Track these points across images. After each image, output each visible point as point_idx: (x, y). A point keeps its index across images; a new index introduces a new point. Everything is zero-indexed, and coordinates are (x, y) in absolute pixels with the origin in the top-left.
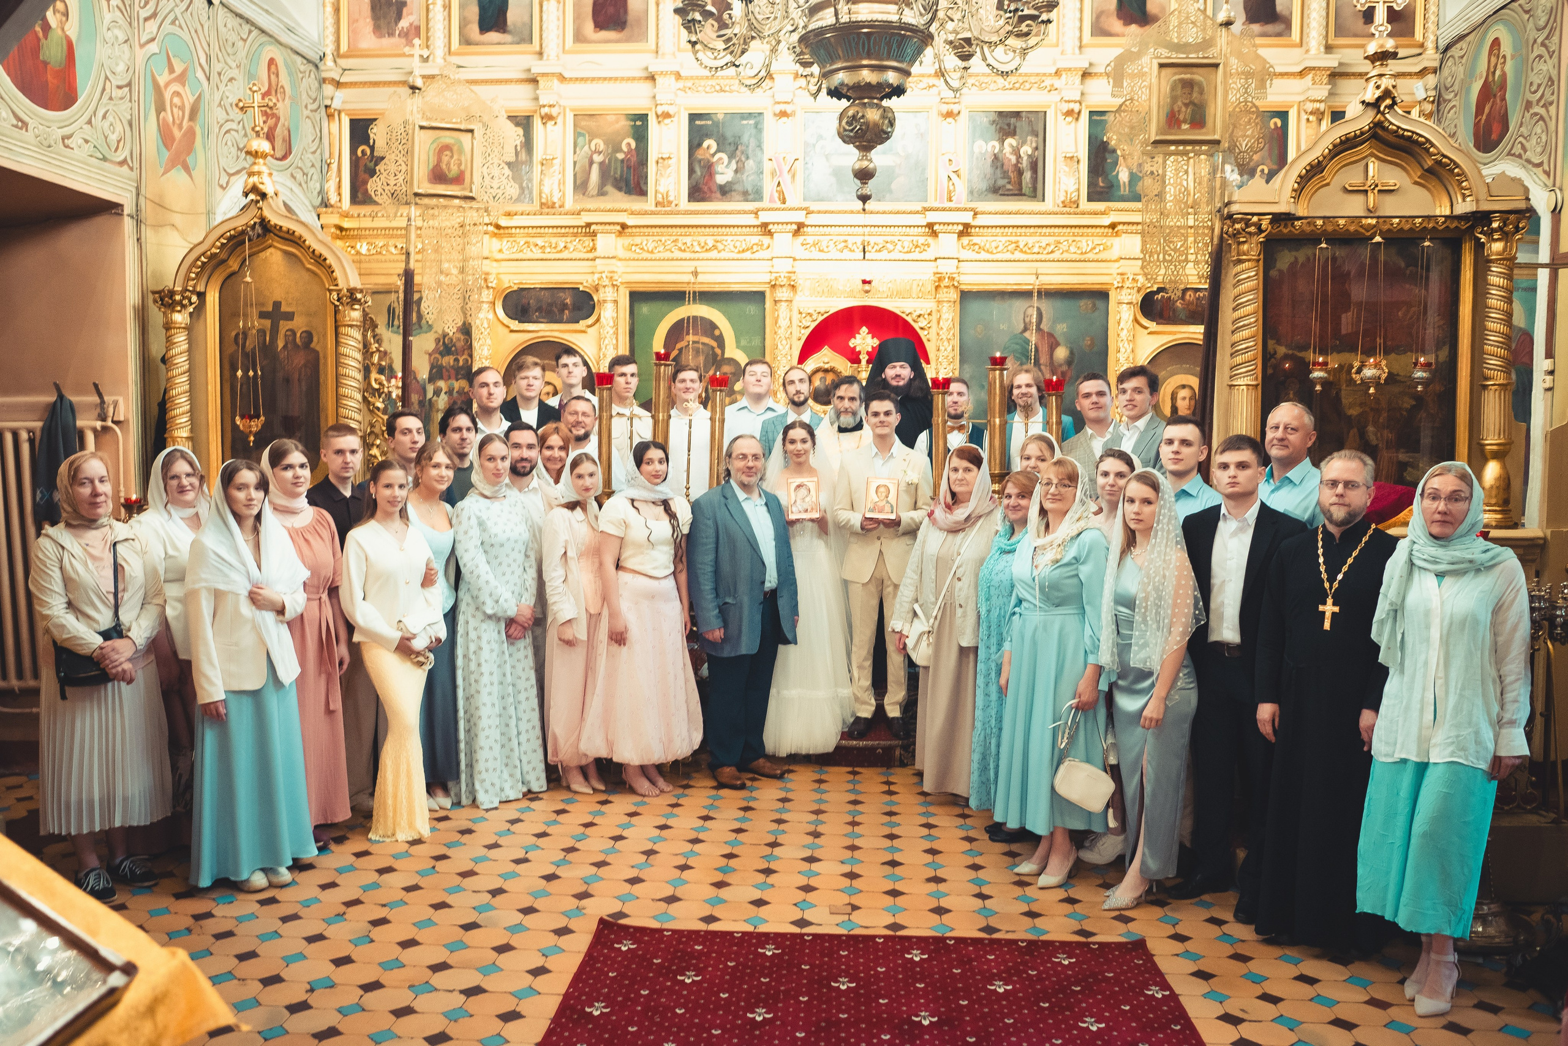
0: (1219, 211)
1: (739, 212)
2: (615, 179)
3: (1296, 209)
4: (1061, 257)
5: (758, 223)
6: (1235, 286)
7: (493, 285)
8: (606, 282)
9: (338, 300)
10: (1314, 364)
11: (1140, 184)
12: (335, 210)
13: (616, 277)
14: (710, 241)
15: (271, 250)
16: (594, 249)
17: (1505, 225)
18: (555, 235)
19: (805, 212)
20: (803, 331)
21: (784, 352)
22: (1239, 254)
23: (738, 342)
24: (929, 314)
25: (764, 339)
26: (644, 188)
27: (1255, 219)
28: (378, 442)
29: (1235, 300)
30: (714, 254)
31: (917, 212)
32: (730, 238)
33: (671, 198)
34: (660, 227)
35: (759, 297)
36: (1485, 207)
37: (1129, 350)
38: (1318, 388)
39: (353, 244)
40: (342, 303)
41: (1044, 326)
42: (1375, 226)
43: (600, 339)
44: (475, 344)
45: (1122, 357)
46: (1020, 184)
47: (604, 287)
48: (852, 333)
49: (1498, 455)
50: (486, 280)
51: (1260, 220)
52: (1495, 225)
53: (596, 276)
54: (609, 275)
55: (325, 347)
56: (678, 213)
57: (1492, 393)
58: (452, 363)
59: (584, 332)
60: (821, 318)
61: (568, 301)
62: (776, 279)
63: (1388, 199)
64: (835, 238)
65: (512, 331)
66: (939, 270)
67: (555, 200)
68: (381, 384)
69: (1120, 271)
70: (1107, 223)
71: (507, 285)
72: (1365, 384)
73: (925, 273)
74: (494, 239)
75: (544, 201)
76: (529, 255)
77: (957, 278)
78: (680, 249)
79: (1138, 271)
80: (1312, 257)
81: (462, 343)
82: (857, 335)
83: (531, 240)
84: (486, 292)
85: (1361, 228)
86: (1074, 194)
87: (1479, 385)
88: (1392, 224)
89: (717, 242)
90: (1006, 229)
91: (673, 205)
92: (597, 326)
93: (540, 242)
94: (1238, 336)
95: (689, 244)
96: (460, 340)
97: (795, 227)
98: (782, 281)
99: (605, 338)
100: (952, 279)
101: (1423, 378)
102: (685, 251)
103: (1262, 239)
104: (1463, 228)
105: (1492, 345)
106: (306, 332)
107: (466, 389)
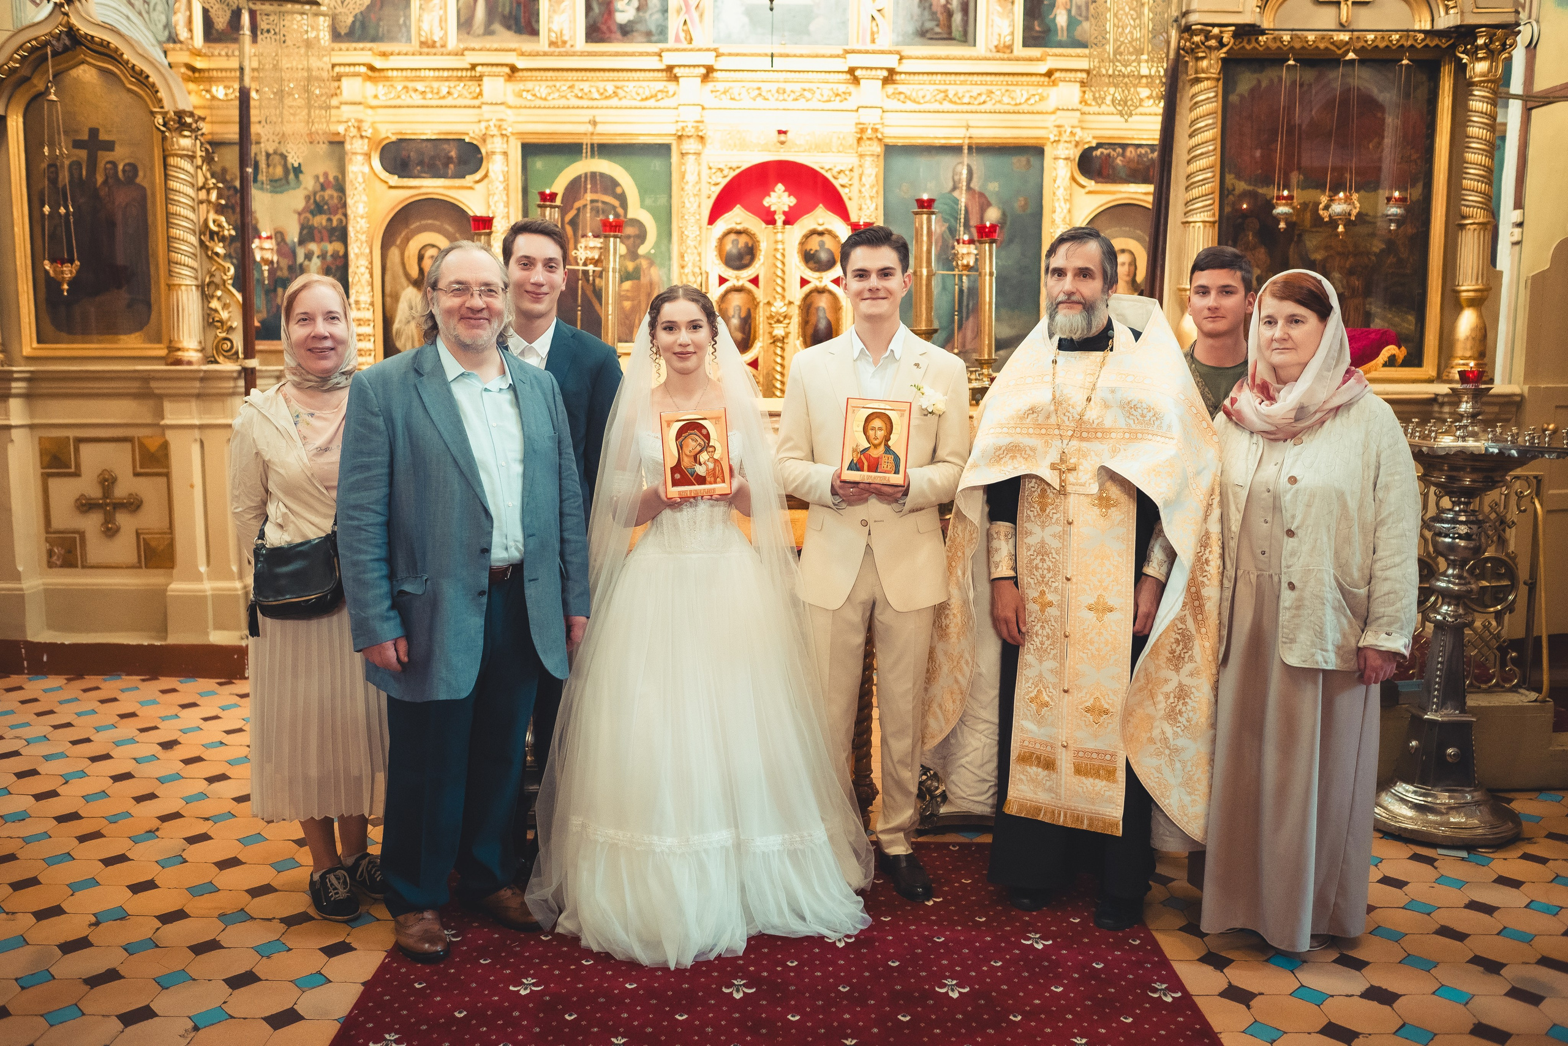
0: (1176, 21)
1: (641, 54)
2: (504, 17)
3: (1262, 21)
4: (993, 109)
5: (663, 67)
6: (1191, 109)
7: (369, 135)
8: (494, 131)
9: (164, 125)
10: (1279, 198)
11: (1079, 28)
12: (184, 47)
13: (505, 125)
14: (610, 88)
15: (85, 67)
16: (480, 94)
17: (1491, 41)
18: (437, 79)
19: (714, 54)
20: (713, 188)
21: (692, 210)
22: (1196, 72)
23: (642, 201)
24: (851, 170)
25: (670, 197)
26: (535, 26)
27: (1216, 31)
28: (219, 293)
29: (1190, 127)
30: (614, 102)
31: (838, 56)
32: (631, 84)
33: (566, 38)
34: (554, 70)
35: (663, 150)
36: (1471, 20)
37: (1065, 211)
38: (1282, 225)
39: (208, 87)
40: (169, 129)
41: (975, 185)
42: (1347, 43)
43: (489, 195)
44: (350, 201)
45: (1058, 217)
46: (950, 27)
47: (493, 136)
48: (767, 190)
49: (1474, 303)
50: (359, 129)
51: (1221, 32)
52: (1480, 42)
53: (483, 125)
54: (498, 123)
55: (153, 183)
56: (574, 54)
57: (1470, 234)
58: (324, 223)
59: (471, 188)
60: (733, 174)
61: (453, 154)
62: (683, 129)
63: (1363, 11)
64: (748, 85)
65: (391, 187)
66: (862, 121)
67: (436, 39)
68: (220, 226)
69: (1057, 123)
70: (1044, 70)
71: (383, 136)
72: (1333, 223)
73: (847, 126)
74: (369, 84)
75: (423, 39)
76: (409, 102)
77: (881, 130)
78: (577, 96)
79: (1076, 123)
80: (1276, 80)
81: (336, 201)
82: (772, 194)
83: (410, 85)
84: (360, 141)
85: (1332, 43)
86: (1008, 38)
87: (1455, 225)
88: (1366, 41)
89: (617, 88)
90: (934, 77)
91: (568, 45)
92: (486, 181)
93: (420, 86)
94: (1194, 167)
95: (586, 90)
96: (332, 197)
97: (703, 71)
98: (690, 131)
99: (494, 194)
100: (875, 130)
101: (1396, 215)
102: (581, 98)
103: (1223, 55)
104: (1444, 46)
105: (1471, 179)
106: (129, 164)
107: (341, 253)
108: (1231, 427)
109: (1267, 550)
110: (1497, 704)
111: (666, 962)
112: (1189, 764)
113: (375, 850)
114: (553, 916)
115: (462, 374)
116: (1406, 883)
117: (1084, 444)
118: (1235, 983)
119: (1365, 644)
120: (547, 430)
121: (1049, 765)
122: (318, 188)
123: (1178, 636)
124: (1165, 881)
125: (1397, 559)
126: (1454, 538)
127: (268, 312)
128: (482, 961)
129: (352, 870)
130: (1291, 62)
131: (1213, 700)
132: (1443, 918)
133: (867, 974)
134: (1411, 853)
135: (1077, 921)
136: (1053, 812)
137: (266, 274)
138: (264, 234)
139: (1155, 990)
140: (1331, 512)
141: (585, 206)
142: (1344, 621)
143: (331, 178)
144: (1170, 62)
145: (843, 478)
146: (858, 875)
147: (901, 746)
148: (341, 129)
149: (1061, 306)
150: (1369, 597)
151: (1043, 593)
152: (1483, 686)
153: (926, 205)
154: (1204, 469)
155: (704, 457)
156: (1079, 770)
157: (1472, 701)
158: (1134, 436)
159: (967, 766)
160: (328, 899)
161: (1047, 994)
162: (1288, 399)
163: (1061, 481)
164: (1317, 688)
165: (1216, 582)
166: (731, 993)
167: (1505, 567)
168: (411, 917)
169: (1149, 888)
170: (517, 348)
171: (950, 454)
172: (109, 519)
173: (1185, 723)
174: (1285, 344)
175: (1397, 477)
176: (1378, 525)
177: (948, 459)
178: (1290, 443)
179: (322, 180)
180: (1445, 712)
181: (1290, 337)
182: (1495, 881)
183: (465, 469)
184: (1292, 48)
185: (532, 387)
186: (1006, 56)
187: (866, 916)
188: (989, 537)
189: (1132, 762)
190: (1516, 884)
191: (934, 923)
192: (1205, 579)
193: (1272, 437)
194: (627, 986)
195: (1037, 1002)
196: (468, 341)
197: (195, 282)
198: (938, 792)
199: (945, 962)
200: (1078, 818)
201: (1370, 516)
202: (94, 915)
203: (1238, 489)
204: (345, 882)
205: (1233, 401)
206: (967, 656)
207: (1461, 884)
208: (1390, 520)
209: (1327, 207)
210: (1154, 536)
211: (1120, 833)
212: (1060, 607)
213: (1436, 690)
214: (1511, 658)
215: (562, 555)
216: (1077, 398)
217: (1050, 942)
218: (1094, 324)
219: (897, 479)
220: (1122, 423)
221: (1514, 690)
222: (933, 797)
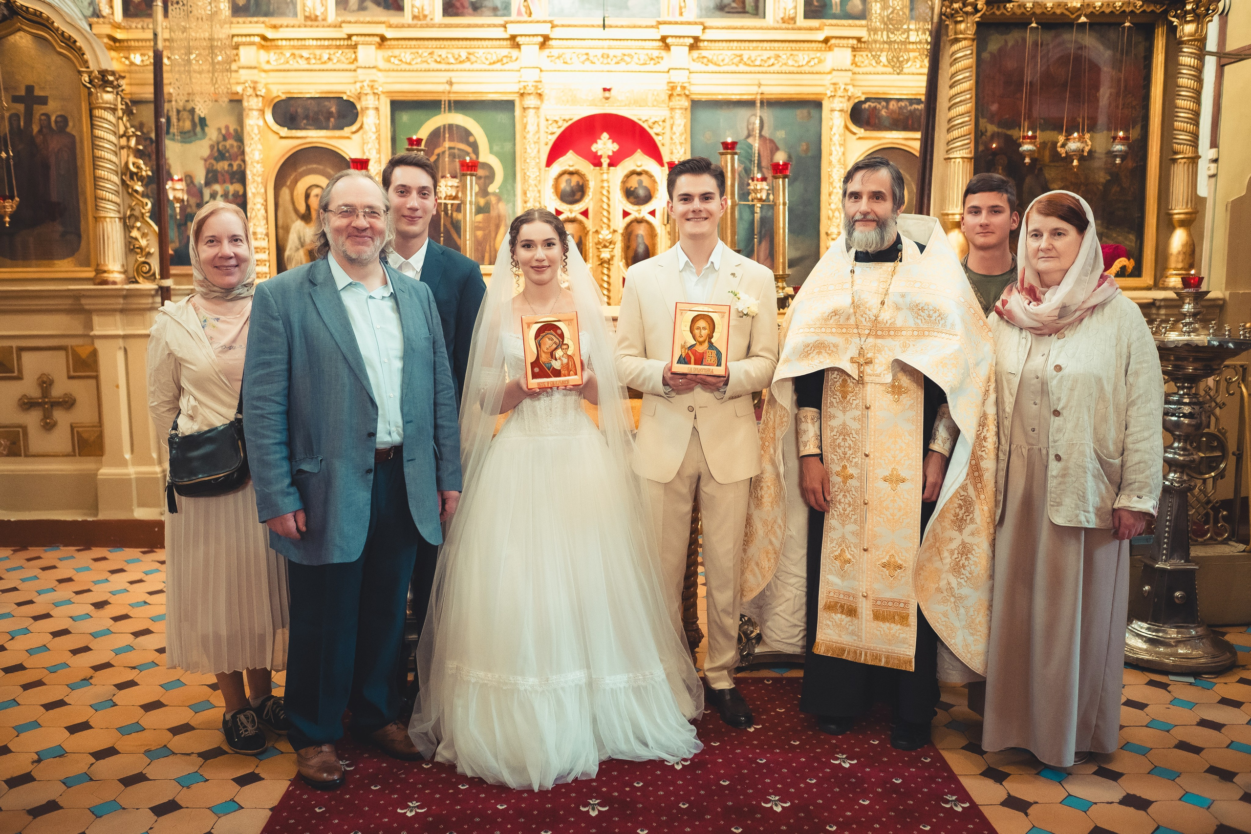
1: (489, 26)
4: (780, 70)
5: (508, 36)
6: (951, 65)
7: (263, 94)
8: (367, 90)
9: (90, 82)
10: (1024, 138)
11: (850, 4)
12: (106, 21)
13: (376, 85)
14: (464, 54)
15: (21, 34)
16: (356, 59)
17: (1197, 7)
18: (319, 47)
19: (550, 25)
20: (550, 137)
21: (533, 155)
22: (956, 33)
23: (491, 148)
24: (664, 121)
25: (514, 145)
26: (401, 4)
28: (138, 224)
29: (951, 79)
30: (467, 65)
31: (652, 27)
32: (481, 51)
33: (426, 13)
34: (417, 39)
35: (508, 106)
37: (840, 154)
38: (1027, 160)
39: (127, 55)
40: (94, 86)
41: (766, 133)
42: (1079, 9)
43: (364, 144)
44: (247, 149)
45: (834, 160)
46: (744, 3)
47: (366, 94)
48: (594, 138)
49: (1184, 224)
50: (254, 89)
52: (1189, 7)
53: (358, 85)
54: (371, 84)
55: (81, 131)
56: (433, 26)
57: (1181, 166)
58: (226, 167)
59: (348, 138)
60: (566, 125)
61: (333, 109)
62: (525, 87)
64: (578, 51)
65: (282, 138)
66: (672, 80)
67: (318, 13)
68: (138, 167)
69: (833, 81)
70: (821, 38)
71: (275, 95)
72: (1069, 158)
73: (660, 85)
74: (262, 52)
75: (307, 14)
76: (296, 66)
77: (688, 88)
78: (436, 61)
79: (848, 81)
80: (1020, 41)
81: (235, 149)
82: (599, 141)
83: (297, 52)
84: (255, 99)
85: (1067, 9)
86: (792, 12)
87: (1168, 159)
88: (1095, 8)
89: (469, 54)
90: (732, 44)
91: (428, 19)
92: (361, 132)
93: (305, 54)
94: (954, 112)
95: (444, 56)
96: (232, 146)
97: (541, 39)
98: (530, 89)
99: (368, 143)
100: (684, 88)
101: (1121, 151)
102: (440, 62)
103: (977, 19)
104: (1158, 11)
105: (1182, 122)
106: (61, 116)
107: (241, 193)
108: (1003, 325)
109: (1036, 428)
110: (1212, 554)
111: (530, 785)
112: (972, 609)
113: (279, 692)
114: (433, 747)
115: (350, 284)
116: (1146, 705)
117: (879, 341)
118: (1013, 793)
119: (1120, 505)
120: (424, 332)
121: (852, 612)
122: (221, 138)
123: (960, 502)
124: (947, 707)
125: (1146, 434)
126: (1179, 417)
127: (180, 242)
128: (373, 788)
129: (259, 710)
130: (1034, 25)
131: (991, 555)
132: (1180, 734)
133: (702, 792)
134: (1148, 680)
135: (877, 742)
136: (855, 652)
137: (178, 210)
138: (176, 177)
139: (947, 802)
140: (1091, 395)
141: (444, 152)
142: (1102, 487)
143: (231, 130)
144: (934, 25)
145: (674, 370)
146: (690, 707)
147: (724, 598)
148: (239, 89)
149: (857, 224)
150: (1122, 466)
151: (844, 467)
152: (1200, 540)
153: (729, 147)
154: (982, 360)
155: (559, 353)
156: (878, 616)
157: (1193, 553)
158: (921, 333)
159: (781, 614)
160: (239, 736)
161: (857, 807)
162: (1052, 300)
163: (860, 372)
164: (1080, 543)
165: (992, 455)
166: (588, 811)
167: (1218, 442)
168: (311, 750)
169: (936, 713)
170: (396, 263)
171: (761, 350)
172: (47, 415)
173: (968, 575)
174: (1049, 253)
175: (1145, 365)
176: (1130, 404)
177: (761, 353)
178: (1054, 337)
179: (224, 132)
180: (1173, 561)
181: (1054, 247)
182: (1219, 702)
183: (353, 365)
184: (1034, 14)
185: (410, 295)
186: (790, 26)
187: (699, 742)
188: (797, 420)
189: (923, 608)
190: (1237, 704)
191: (756, 747)
192: (983, 453)
193: (1039, 332)
194: (499, 807)
195: (849, 813)
196: (354, 256)
197: (117, 215)
198: (753, 635)
199: (768, 781)
200: (877, 657)
201: (1122, 397)
202: (36, 753)
203: (1012, 377)
204: (253, 721)
205: (1004, 303)
206: (779, 521)
207: (1192, 705)
208: (1139, 401)
209: (1063, 146)
210: (938, 417)
211: (912, 669)
212: (860, 478)
213: (1165, 543)
214: (1223, 516)
215: (436, 439)
216: (873, 302)
217: (855, 762)
218: (886, 239)
219: (719, 371)
220: (911, 323)
221: (1225, 542)
222: (749, 639)
